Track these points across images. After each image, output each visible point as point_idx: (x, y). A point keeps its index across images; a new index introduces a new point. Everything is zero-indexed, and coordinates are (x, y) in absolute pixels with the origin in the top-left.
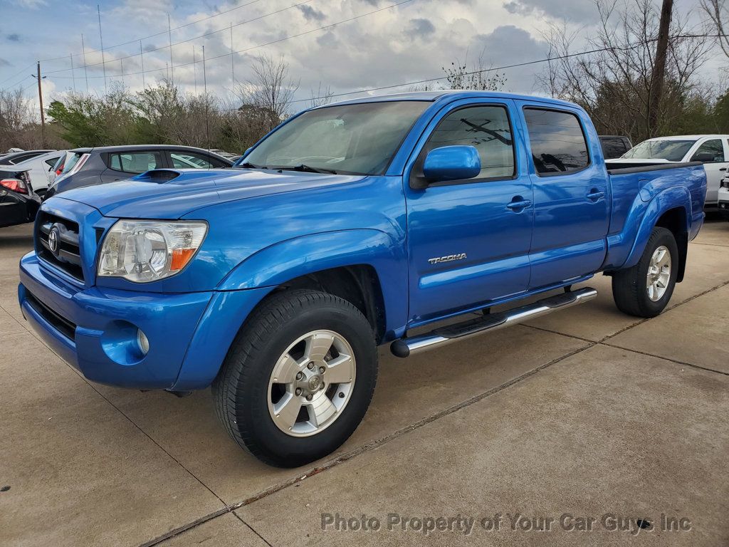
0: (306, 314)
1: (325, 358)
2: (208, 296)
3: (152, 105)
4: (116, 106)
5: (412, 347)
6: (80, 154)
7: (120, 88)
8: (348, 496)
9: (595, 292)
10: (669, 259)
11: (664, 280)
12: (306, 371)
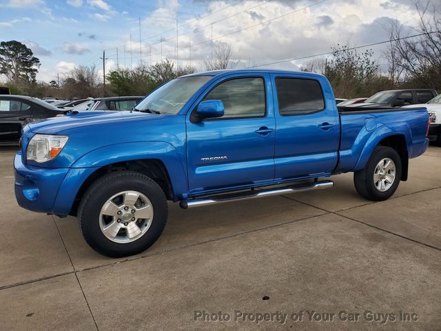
0: (119, 182)
1: (135, 205)
2: (67, 170)
3: (158, 73)
4: (141, 73)
5: (189, 204)
6: (95, 101)
7: (143, 64)
8: (132, 272)
9: (332, 183)
10: (393, 166)
11: (390, 179)
12: (123, 211)
